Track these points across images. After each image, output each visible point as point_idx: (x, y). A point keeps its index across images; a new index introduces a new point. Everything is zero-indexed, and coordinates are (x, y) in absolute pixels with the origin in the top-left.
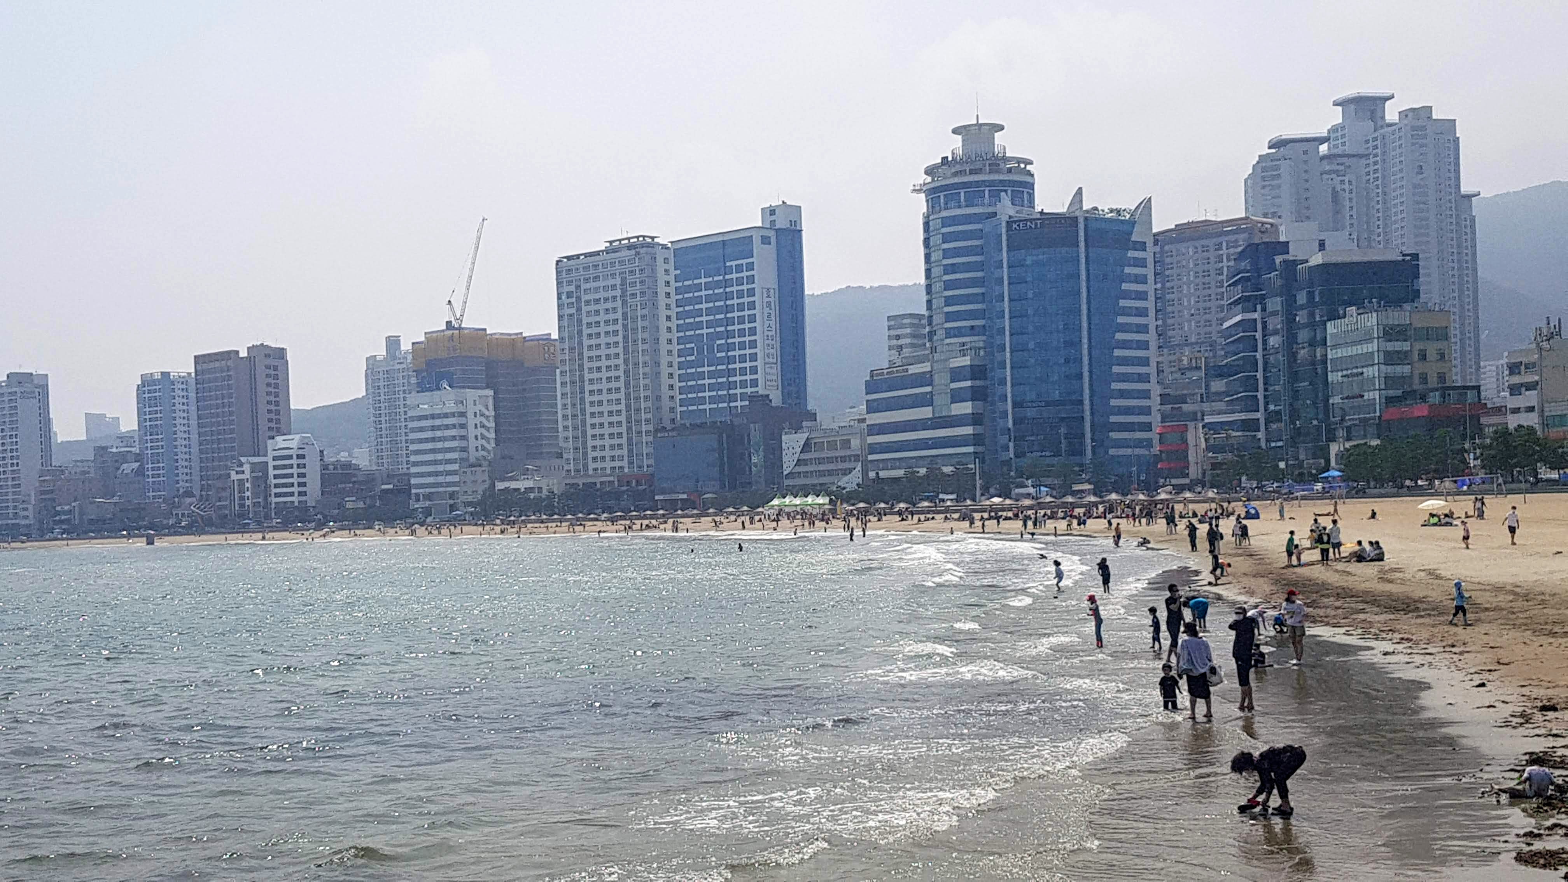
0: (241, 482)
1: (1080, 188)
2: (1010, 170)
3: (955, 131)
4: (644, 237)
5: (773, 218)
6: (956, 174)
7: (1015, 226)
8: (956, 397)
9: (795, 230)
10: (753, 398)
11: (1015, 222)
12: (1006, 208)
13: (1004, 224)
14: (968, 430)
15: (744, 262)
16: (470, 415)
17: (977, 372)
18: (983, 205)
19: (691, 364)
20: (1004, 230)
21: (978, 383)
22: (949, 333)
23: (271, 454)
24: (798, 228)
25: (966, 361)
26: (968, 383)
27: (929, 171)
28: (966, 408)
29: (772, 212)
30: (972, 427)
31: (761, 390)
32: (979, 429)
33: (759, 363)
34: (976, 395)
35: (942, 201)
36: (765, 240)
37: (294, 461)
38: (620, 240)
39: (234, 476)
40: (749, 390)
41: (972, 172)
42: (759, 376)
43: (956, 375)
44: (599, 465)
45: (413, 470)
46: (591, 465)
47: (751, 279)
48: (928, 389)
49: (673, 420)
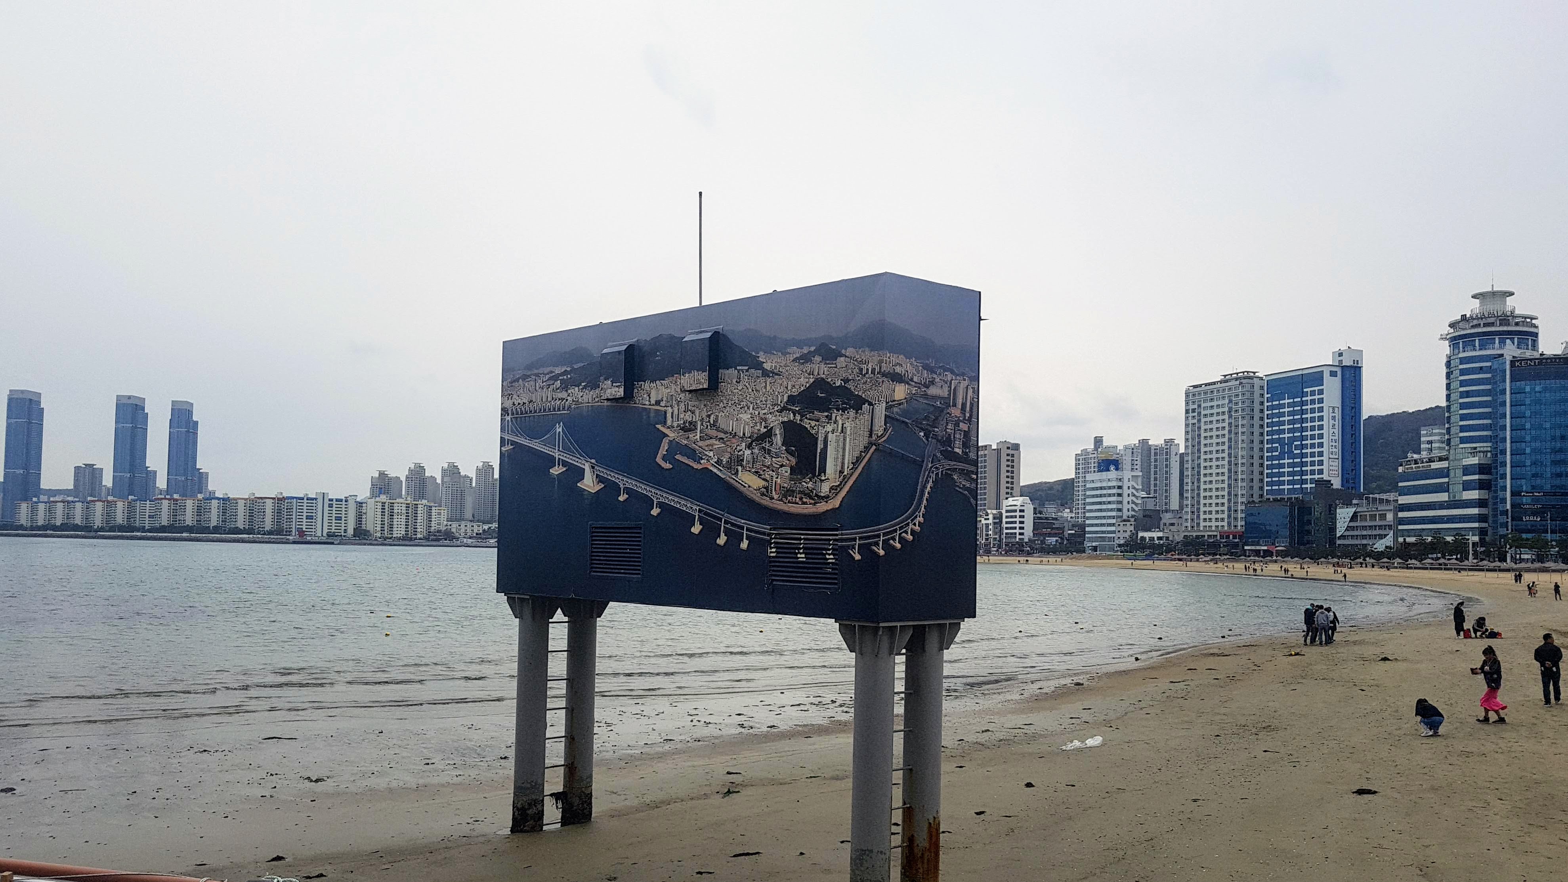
0: (987, 525)
2: (1517, 324)
3: (1474, 297)
4: (1248, 372)
5: (1340, 358)
6: (1472, 327)
7: (1517, 364)
8: (1467, 486)
9: (1356, 367)
10: (1319, 482)
11: (1518, 361)
12: (1510, 350)
13: (1508, 363)
14: (1475, 511)
15: (1316, 388)
16: (1125, 488)
17: (1482, 469)
18: (1493, 348)
20: (1508, 367)
21: (1483, 477)
22: (1463, 440)
23: (1005, 508)
24: (1359, 365)
25: (1475, 461)
26: (1476, 477)
27: (1452, 325)
28: (1474, 495)
29: (1341, 355)
30: (1478, 509)
31: (1325, 477)
32: (1484, 511)
33: (1325, 458)
34: (1482, 485)
35: (1461, 346)
36: (1333, 374)
37: (1018, 514)
38: (1231, 375)
39: (983, 521)
40: (1316, 477)
41: (1485, 325)
42: (1324, 467)
43: (1467, 470)
44: (1208, 524)
45: (1088, 522)
46: (1202, 524)
47: (1321, 401)
48: (1446, 480)
49: (1261, 496)
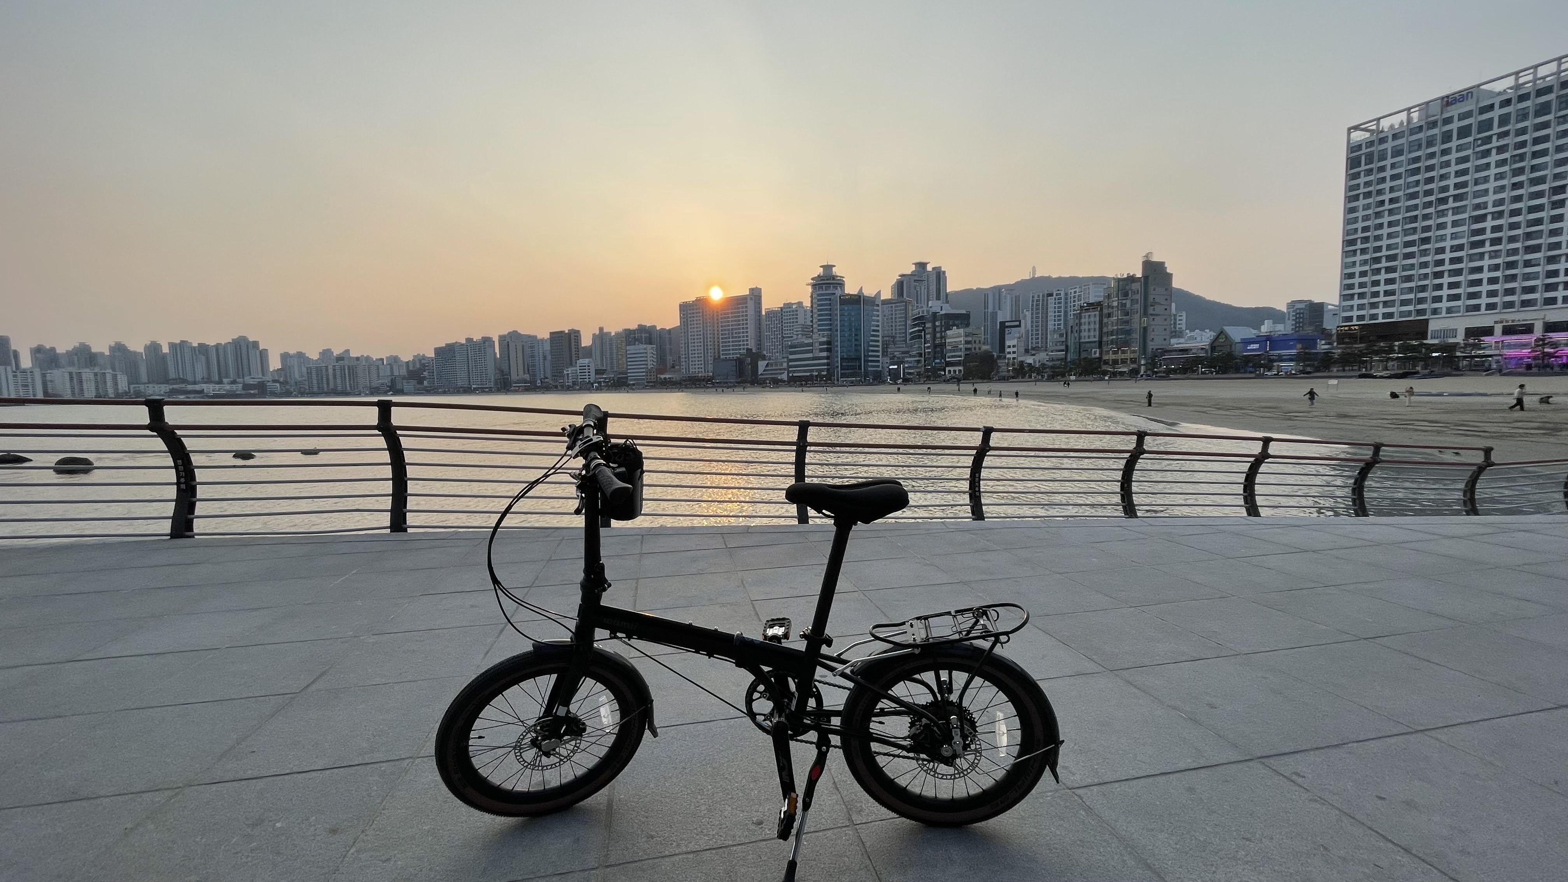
0: (568, 374)
1: (863, 287)
2: (837, 280)
3: (820, 267)
6: (822, 280)
7: (842, 298)
8: (820, 351)
10: (747, 349)
11: (842, 296)
12: (838, 292)
13: (838, 297)
14: (824, 361)
15: (744, 303)
16: (648, 353)
17: (828, 343)
18: (831, 290)
19: (726, 338)
20: (839, 299)
21: (828, 346)
22: (819, 331)
23: (578, 365)
24: (760, 295)
25: (825, 339)
26: (826, 346)
27: (814, 279)
28: (825, 354)
29: (752, 290)
31: (749, 347)
32: (827, 361)
33: (749, 338)
35: (817, 288)
36: (752, 296)
37: (587, 368)
39: (565, 372)
40: (746, 347)
41: (826, 280)
42: (749, 343)
43: (820, 344)
44: (694, 370)
45: (629, 371)
46: (691, 370)
47: (746, 309)
48: (811, 348)
49: (719, 356)
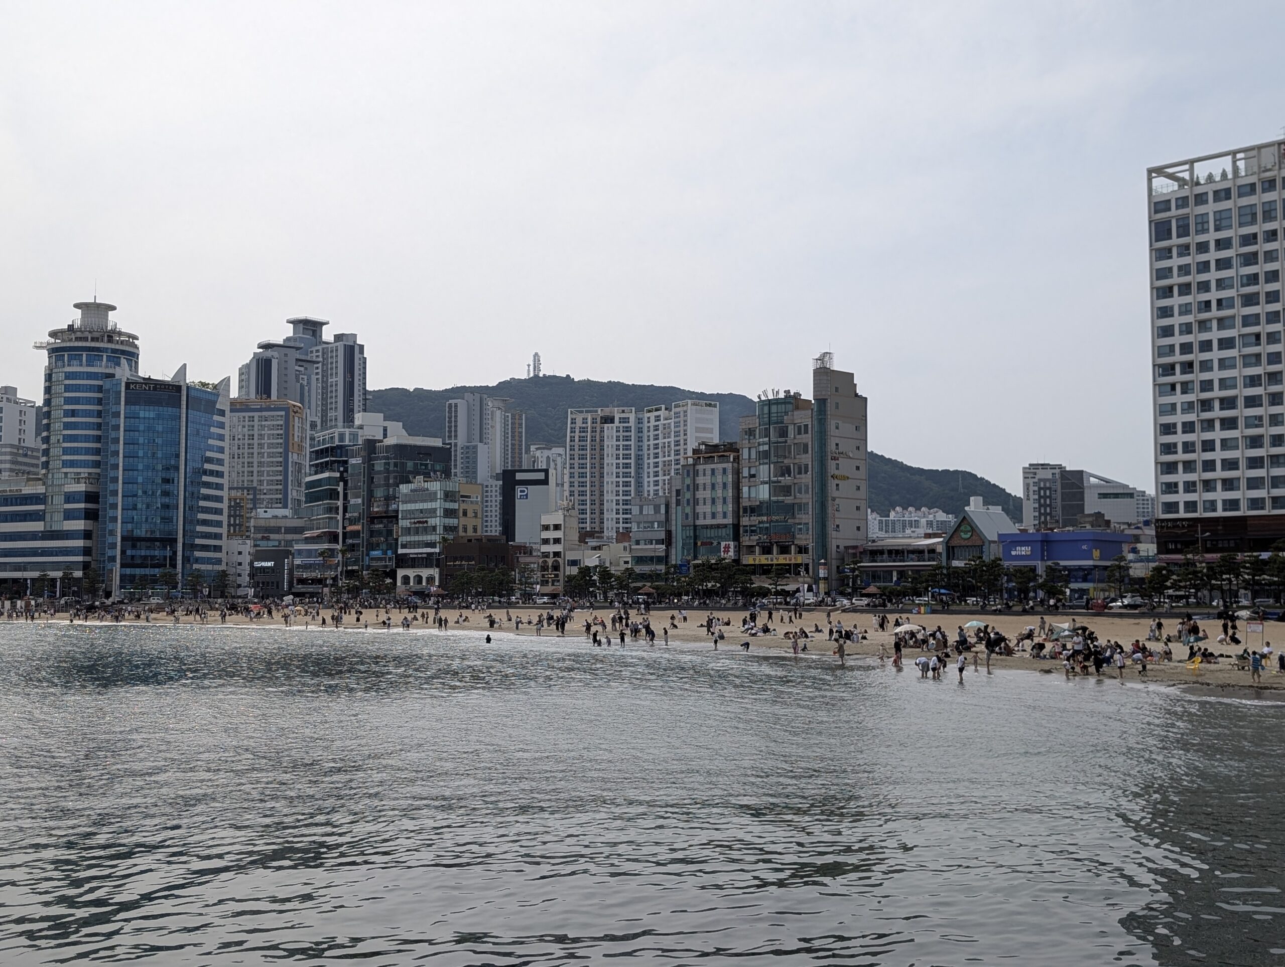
1: (185, 365)
2: (121, 342)
3: (77, 306)
6: (77, 339)
7: (132, 386)
8: (69, 515)
11: (133, 383)
12: (123, 373)
13: (123, 384)
14: (80, 543)
17: (91, 497)
18: (101, 366)
20: (123, 389)
21: (90, 506)
22: (66, 464)
25: (82, 487)
26: (82, 505)
27: (53, 334)
28: (79, 525)
30: (82, 541)
32: (88, 543)
34: (91, 515)
35: (64, 359)
41: (93, 339)
43: (70, 498)
48: (42, 507)
